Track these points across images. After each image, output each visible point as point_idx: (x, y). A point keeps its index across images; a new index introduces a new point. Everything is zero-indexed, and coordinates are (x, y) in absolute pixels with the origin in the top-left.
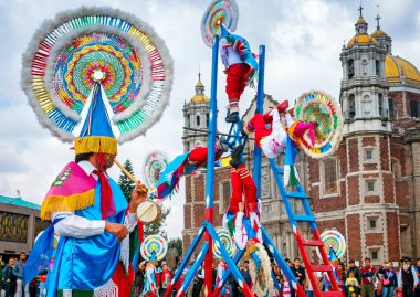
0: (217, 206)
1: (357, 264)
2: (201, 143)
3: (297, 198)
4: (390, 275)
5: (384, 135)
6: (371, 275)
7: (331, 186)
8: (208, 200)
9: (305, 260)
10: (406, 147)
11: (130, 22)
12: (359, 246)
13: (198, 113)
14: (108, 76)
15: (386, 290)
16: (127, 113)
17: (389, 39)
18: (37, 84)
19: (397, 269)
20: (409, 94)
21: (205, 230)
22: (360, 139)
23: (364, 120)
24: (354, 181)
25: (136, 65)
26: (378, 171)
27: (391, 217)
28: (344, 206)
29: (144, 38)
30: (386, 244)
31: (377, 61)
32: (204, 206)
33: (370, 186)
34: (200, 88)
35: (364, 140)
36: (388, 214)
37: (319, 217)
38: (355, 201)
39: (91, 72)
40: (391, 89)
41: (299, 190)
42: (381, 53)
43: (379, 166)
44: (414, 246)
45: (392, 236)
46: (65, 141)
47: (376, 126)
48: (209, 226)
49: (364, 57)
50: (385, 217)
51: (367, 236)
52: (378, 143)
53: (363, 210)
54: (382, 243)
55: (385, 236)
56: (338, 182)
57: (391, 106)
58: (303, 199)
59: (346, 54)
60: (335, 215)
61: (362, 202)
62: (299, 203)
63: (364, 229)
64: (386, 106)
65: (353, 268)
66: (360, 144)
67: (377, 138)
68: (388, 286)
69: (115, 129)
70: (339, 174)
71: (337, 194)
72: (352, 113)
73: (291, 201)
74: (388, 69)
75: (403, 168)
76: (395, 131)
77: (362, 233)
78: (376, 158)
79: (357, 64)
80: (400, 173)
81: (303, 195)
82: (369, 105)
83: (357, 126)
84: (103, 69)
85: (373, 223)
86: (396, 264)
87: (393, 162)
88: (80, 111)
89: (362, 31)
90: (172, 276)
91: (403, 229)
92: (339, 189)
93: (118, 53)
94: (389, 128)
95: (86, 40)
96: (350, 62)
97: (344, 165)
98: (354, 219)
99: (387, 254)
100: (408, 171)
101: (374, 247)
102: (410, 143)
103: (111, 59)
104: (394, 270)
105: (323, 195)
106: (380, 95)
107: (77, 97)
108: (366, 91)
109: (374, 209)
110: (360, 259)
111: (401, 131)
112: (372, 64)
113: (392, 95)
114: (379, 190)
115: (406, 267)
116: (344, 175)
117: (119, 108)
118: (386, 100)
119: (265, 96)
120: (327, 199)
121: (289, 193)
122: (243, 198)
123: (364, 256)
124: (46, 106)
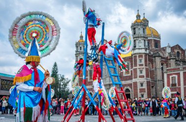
0: (87, 79)
1: (136, 99)
2: (82, 56)
3: (115, 76)
4: (148, 103)
5: (146, 54)
6: (141, 103)
7: (127, 72)
8: (84, 77)
9: (118, 98)
10: (153, 58)
11: (46, 16)
12: (137, 92)
13: (81, 46)
14: (38, 35)
15: (146, 108)
16: (44, 47)
17: (148, 21)
18: (14, 39)
19: (150, 101)
20: (154, 40)
21: (83, 87)
22: (138, 55)
23: (139, 49)
24: (135, 70)
25: (47, 30)
26: (144, 67)
27: (148, 83)
28: (132, 79)
29: (50, 21)
30: (146, 92)
31: (144, 29)
32: (82, 79)
33: (141, 72)
34: (81, 37)
35: (139, 56)
36: (147, 82)
37: (123, 82)
38: (136, 77)
39: (32, 34)
40: (149, 39)
41: (116, 73)
42: (145, 26)
43: (144, 65)
44: (156, 93)
45: (149, 89)
46: (23, 58)
47: (143, 51)
48: (84, 86)
49: (139, 27)
50: (146, 83)
51: (140, 89)
52: (144, 57)
53: (138, 80)
54: (145, 92)
55: (146, 89)
56: (130, 71)
57: (148, 44)
58: (117, 76)
59: (133, 26)
60: (129, 82)
61: (138, 78)
62: (116, 78)
63: (139, 87)
64: (147, 44)
65: (135, 101)
66: (138, 57)
67: (144, 55)
68: (147, 107)
69: (40, 53)
70: (130, 68)
71: (130, 75)
72: (135, 47)
73: (113, 77)
74: (147, 32)
75: (152, 66)
76: (150, 53)
77: (138, 88)
78: (143, 62)
79: (137, 29)
80: (151, 68)
81: (117, 75)
82: (141, 44)
83: (137, 51)
84: (36, 33)
85: (142, 85)
86: (150, 99)
87: (149, 64)
88: (28, 47)
89: (138, 18)
90: (71, 103)
91: (152, 87)
92: (130, 73)
93: (41, 27)
94: (148, 52)
95: (31, 23)
96: (134, 29)
97: (132, 65)
98: (135, 83)
99: (147, 96)
100: (154, 67)
101: (142, 93)
102: (155, 57)
103: (39, 29)
104: (149, 101)
105: (124, 75)
106: (145, 40)
107: (27, 43)
108: (140, 39)
109: (142, 80)
110: (137, 97)
111: (152, 53)
112: (142, 29)
113: (149, 40)
114: (144, 73)
115: (153, 100)
116: (132, 68)
117: (41, 46)
118: (147, 42)
119: (104, 40)
120: (126, 77)
121: (112, 74)
122: (98, 76)
123: (139, 96)
124: (17, 46)
